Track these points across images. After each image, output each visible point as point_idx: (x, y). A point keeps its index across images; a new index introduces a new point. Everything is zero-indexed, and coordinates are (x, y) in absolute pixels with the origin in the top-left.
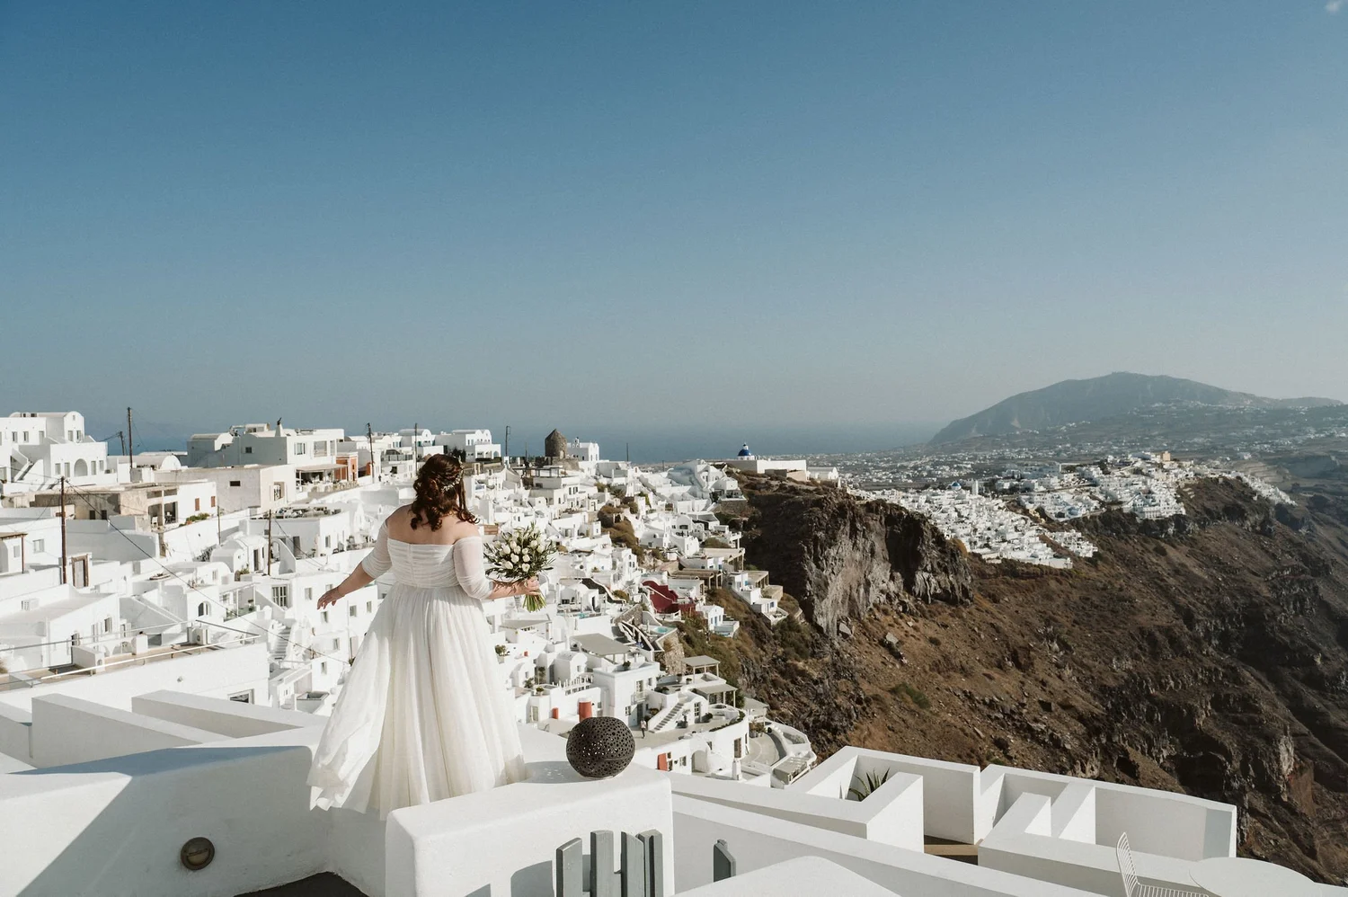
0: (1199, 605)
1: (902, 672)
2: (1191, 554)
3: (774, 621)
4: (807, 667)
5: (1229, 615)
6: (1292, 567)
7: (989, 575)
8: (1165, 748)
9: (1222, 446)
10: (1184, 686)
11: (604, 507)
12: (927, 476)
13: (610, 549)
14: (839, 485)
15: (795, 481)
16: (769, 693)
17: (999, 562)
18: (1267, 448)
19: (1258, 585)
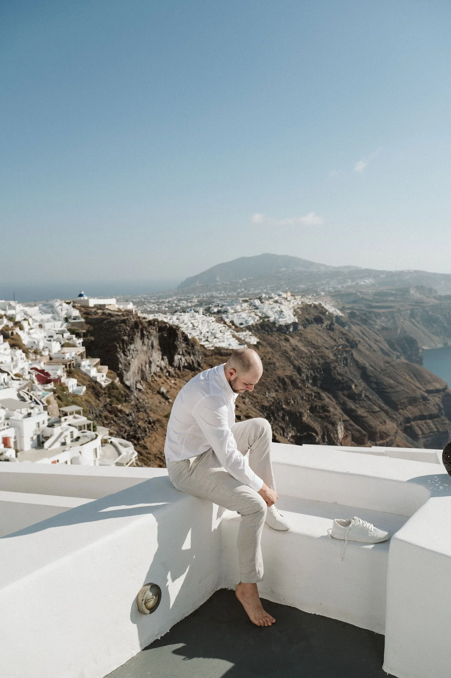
0: (304, 364)
1: (169, 406)
2: (300, 341)
3: (104, 384)
4: (123, 408)
5: (316, 368)
6: (342, 344)
7: (209, 355)
8: (290, 432)
9: (312, 289)
10: (298, 403)
11: (3, 327)
12: (176, 306)
13: (9, 350)
14: (134, 312)
15: (110, 310)
16: (103, 423)
17: (213, 348)
18: (331, 290)
19: (328, 354)
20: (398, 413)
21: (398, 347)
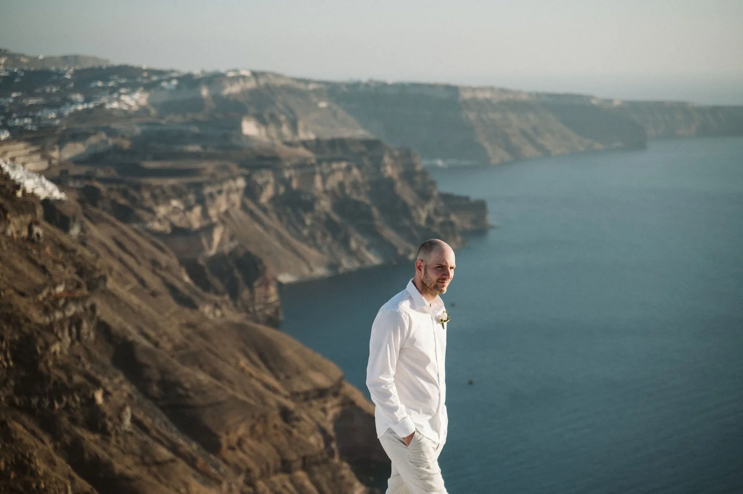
6: (66, 281)
18: (26, 125)
19: (27, 309)
20: (220, 462)
21: (216, 282)
